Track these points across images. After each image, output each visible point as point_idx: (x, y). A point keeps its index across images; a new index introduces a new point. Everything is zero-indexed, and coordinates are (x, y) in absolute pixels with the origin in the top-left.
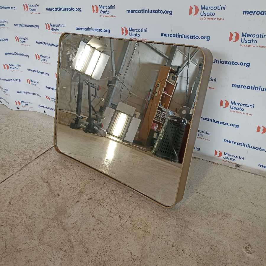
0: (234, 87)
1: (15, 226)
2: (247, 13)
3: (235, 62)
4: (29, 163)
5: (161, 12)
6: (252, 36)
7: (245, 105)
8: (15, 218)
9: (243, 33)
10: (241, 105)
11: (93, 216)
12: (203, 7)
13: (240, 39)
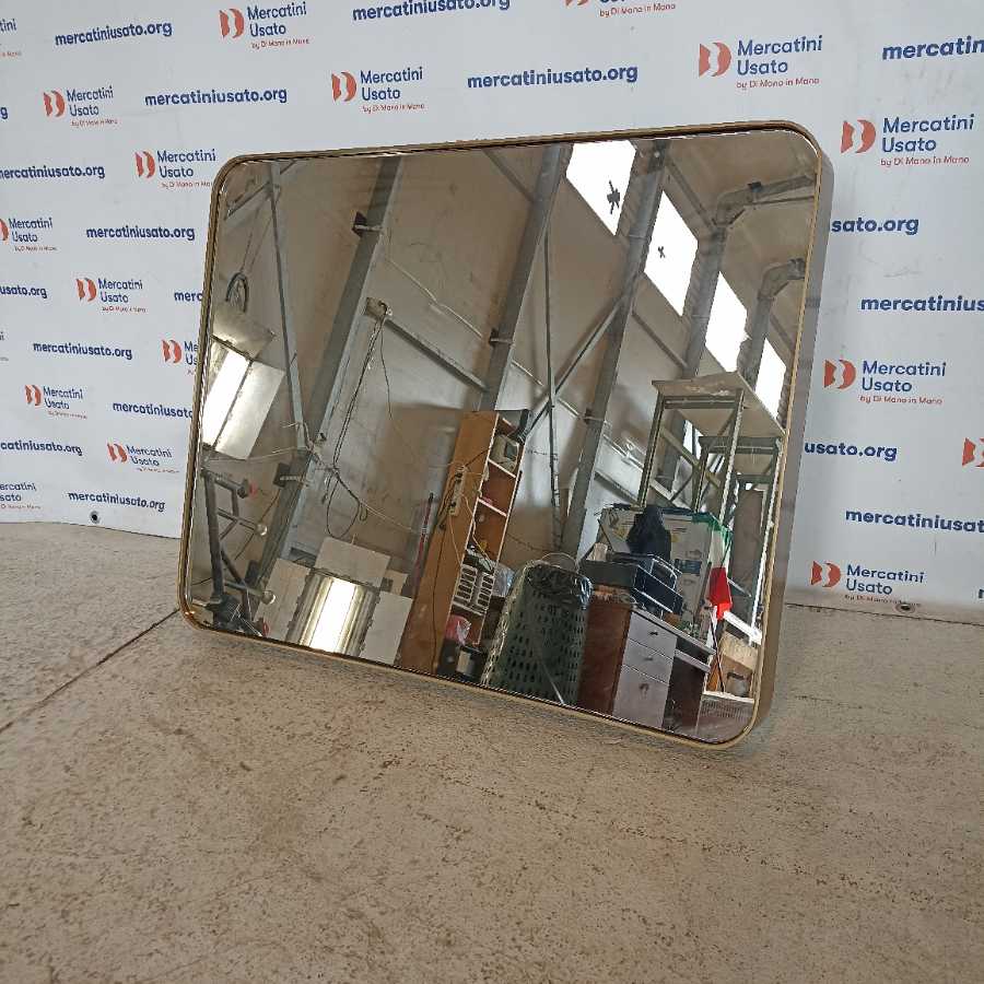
0: (870, 308)
1: (76, 899)
2: (896, 52)
3: (868, 223)
4: (75, 679)
5: (597, 75)
6: (917, 126)
7: (915, 368)
8: (67, 870)
9: (886, 119)
10: (901, 370)
11: (427, 817)
12: (745, 46)
13: (878, 143)
